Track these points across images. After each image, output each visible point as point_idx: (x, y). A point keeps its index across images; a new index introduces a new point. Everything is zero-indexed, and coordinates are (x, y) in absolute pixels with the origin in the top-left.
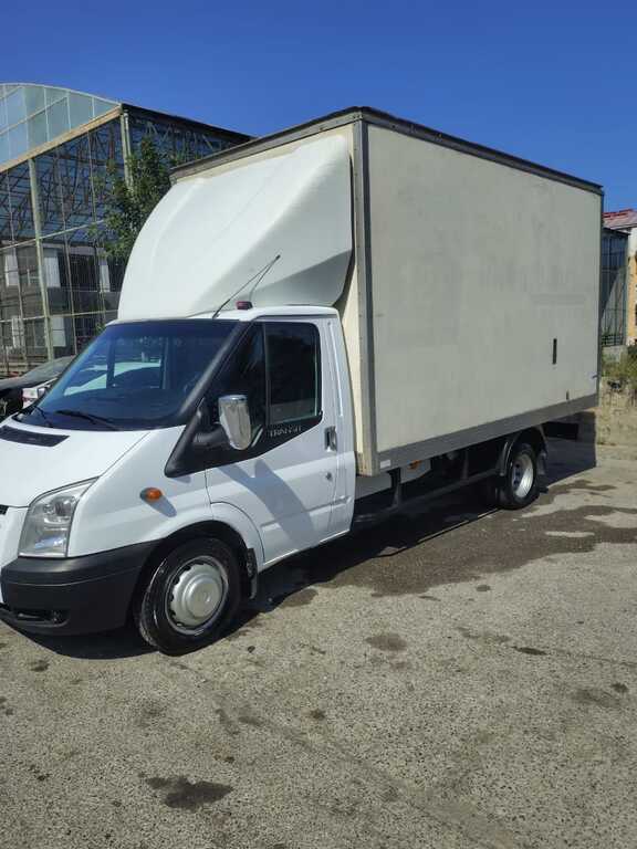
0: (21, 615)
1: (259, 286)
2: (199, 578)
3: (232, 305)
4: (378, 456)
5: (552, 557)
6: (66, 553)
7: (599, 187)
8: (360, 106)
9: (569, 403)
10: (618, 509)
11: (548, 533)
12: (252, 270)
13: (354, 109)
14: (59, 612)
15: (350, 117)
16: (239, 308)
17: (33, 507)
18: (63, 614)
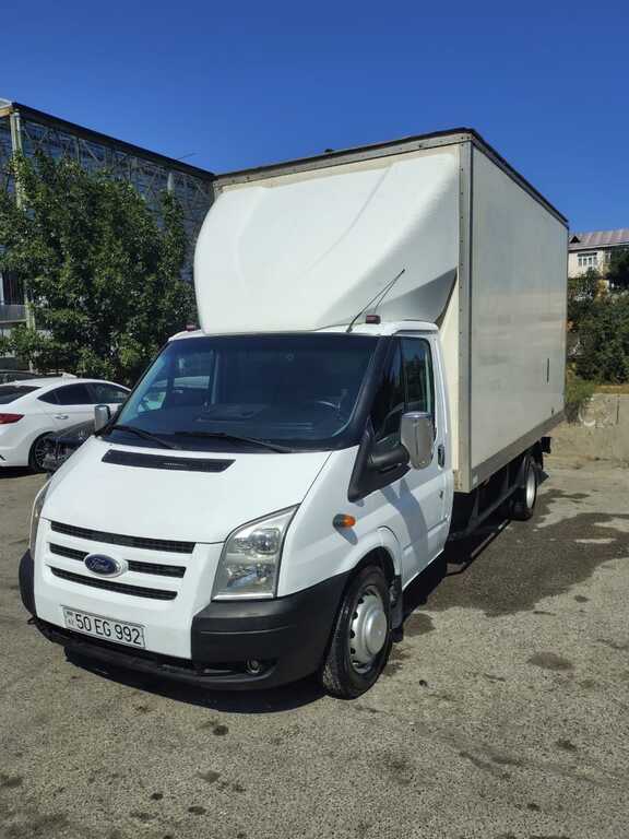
0: (207, 671)
1: (385, 300)
2: (372, 612)
3: (362, 319)
4: (473, 472)
5: (607, 563)
6: (276, 593)
7: (566, 221)
8: (468, 127)
9: (554, 417)
10: (614, 516)
11: (577, 541)
12: (380, 284)
13: (462, 130)
14: (260, 662)
15: (457, 137)
16: (368, 322)
17: (229, 543)
18: (266, 664)
